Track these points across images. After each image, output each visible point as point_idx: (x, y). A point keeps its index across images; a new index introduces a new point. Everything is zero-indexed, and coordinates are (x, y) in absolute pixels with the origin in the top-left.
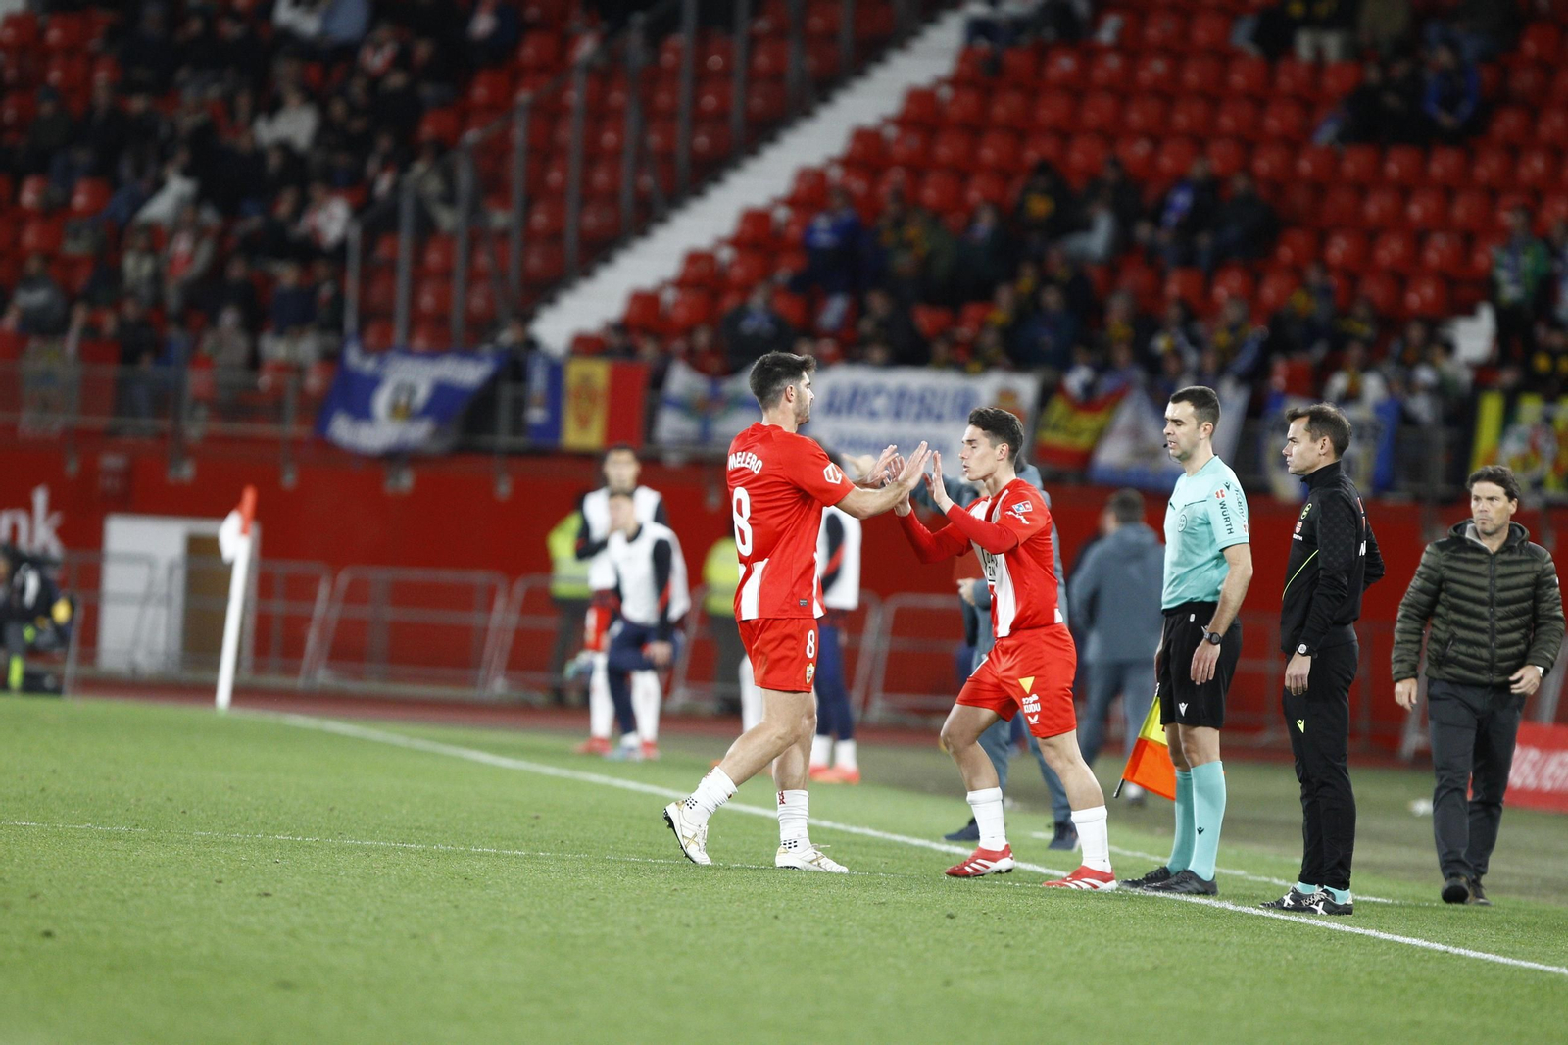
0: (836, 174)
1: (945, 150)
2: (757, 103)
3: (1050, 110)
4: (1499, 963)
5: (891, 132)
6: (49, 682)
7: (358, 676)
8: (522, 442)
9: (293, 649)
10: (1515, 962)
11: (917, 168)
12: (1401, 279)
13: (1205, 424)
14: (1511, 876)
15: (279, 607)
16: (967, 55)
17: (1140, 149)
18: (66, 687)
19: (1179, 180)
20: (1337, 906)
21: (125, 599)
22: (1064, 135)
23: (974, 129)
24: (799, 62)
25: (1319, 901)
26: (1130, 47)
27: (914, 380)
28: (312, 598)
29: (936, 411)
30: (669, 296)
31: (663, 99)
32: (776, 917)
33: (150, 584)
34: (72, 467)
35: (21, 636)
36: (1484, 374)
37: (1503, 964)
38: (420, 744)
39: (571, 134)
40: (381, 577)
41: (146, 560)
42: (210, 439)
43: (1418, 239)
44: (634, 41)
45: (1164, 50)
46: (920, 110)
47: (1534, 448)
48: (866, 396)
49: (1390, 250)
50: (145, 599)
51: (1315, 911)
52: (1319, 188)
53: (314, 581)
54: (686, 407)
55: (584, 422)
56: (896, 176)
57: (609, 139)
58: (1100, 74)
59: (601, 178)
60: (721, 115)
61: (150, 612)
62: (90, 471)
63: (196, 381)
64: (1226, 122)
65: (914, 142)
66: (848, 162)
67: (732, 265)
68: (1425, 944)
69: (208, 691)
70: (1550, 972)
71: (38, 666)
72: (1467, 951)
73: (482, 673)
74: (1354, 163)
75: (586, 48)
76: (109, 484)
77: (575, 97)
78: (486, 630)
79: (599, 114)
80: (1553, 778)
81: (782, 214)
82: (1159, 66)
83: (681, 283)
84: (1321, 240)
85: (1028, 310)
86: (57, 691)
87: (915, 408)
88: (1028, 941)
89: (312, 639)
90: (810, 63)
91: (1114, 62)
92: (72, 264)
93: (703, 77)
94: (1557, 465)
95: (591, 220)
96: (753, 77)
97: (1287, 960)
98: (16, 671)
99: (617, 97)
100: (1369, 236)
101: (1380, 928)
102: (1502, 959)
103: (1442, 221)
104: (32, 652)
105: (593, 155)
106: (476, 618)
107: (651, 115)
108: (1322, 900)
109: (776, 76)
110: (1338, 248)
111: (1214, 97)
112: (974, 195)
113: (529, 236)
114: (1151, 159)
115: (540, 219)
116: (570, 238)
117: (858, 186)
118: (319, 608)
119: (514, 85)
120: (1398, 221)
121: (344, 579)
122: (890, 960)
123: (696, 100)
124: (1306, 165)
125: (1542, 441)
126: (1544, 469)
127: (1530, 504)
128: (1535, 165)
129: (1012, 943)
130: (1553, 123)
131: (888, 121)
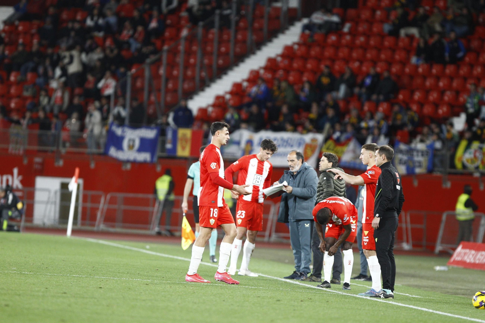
0: (262, 72)
1: (296, 65)
2: (238, 50)
3: (328, 53)
5: (279, 59)
6: (16, 228)
7: (113, 227)
8: (164, 154)
9: (93, 218)
11: (287, 71)
12: (436, 105)
14: (461, 289)
15: (89, 205)
17: (357, 64)
18: (21, 229)
19: (368, 75)
21: (41, 202)
22: (333, 60)
23: (305, 58)
24: (251, 37)
25: (382, 294)
26: (353, 33)
28: (99, 202)
29: (292, 144)
30: (210, 109)
31: (209, 48)
33: (49, 198)
34: (25, 162)
35: (8, 214)
36: (461, 134)
38: (127, 247)
39: (180, 59)
40: (120, 196)
41: (48, 191)
42: (68, 153)
43: (442, 93)
44: (200, 31)
45: (364, 34)
46: (288, 53)
47: (475, 156)
49: (433, 96)
50: (47, 203)
51: (380, 297)
52: (412, 77)
53: (100, 197)
55: (183, 148)
56: (281, 73)
57: (192, 61)
58: (344, 41)
59: (189, 73)
60: (227, 53)
61: (49, 206)
62: (31, 162)
63: (64, 135)
64: (383, 56)
65: (286, 62)
66: (266, 68)
67: (229, 100)
69: (65, 231)
71: (13, 223)
73: (152, 226)
74: (421, 69)
75: (185, 33)
76: (37, 167)
77: (181, 48)
78: (153, 212)
79: (189, 53)
80: (479, 259)
81: (245, 84)
82: (362, 39)
83: (214, 105)
84: (412, 93)
86: (18, 231)
88: (302, 308)
89: (99, 215)
90: (254, 37)
91: (348, 38)
92: (26, 99)
93: (221, 42)
94: (482, 162)
95: (186, 86)
96: (236, 42)
98: (5, 225)
99: (194, 48)
100: (427, 92)
103: (449, 87)
104: (11, 219)
105: (187, 65)
106: (150, 209)
107: (205, 53)
108: (383, 293)
109: (244, 41)
110: (417, 96)
111: (379, 48)
112: (305, 78)
113: (167, 91)
114: (360, 67)
115: (170, 85)
116: (180, 91)
117: (269, 76)
118: (101, 206)
119: (163, 44)
120: (435, 87)
121: (109, 196)
122: (256, 314)
123: (219, 49)
124: (407, 70)
125: (478, 154)
126: (479, 163)
127: (476, 175)
128: (478, 70)
129: (296, 309)
130: (484, 57)
131: (278, 56)
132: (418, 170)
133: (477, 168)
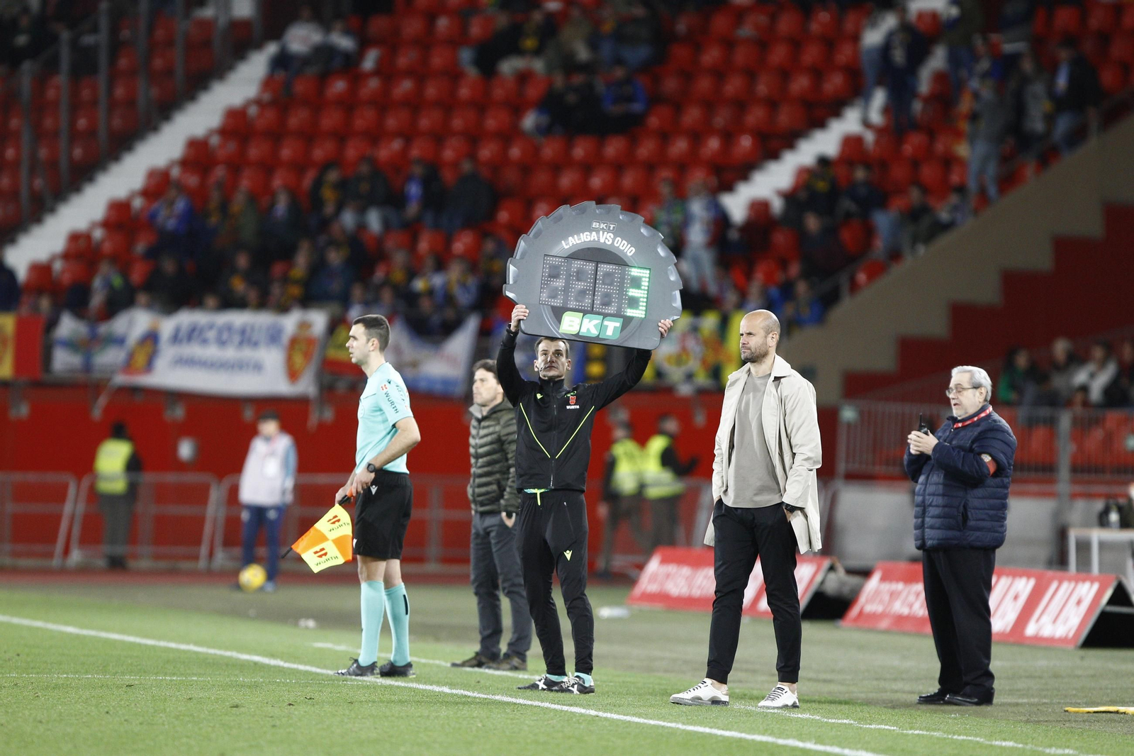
0: (176, 172)
1: (255, 151)
2: (117, 122)
3: (330, 120)
4: (633, 722)
5: (215, 141)
10: (646, 721)
11: (235, 166)
13: (373, 339)
16: (268, 83)
17: (397, 145)
20: (586, 688)
22: (341, 137)
23: (276, 135)
24: (146, 93)
26: (386, 72)
27: (238, 318)
29: (254, 339)
30: (58, 266)
31: (48, 123)
32: (107, 713)
37: (637, 723)
44: (26, 80)
45: (410, 73)
46: (236, 125)
47: (684, 349)
48: (202, 331)
51: (573, 692)
52: (526, 168)
54: (72, 345)
56: (220, 172)
57: (10, 153)
58: (365, 93)
59: (5, 182)
60: (92, 132)
64: (457, 123)
65: (232, 147)
66: (185, 163)
67: (103, 241)
70: (670, 727)
72: (613, 715)
74: (549, 150)
80: (699, 587)
81: (138, 203)
82: (406, 85)
83: (66, 256)
84: (529, 205)
85: (318, 267)
87: (237, 338)
88: (290, 721)
90: (154, 92)
91: (374, 83)
93: (76, 106)
96: (113, 105)
97: (478, 727)
99: (14, 123)
100: (563, 201)
102: (636, 719)
103: (615, 189)
107: (40, 134)
109: (131, 102)
110: (542, 211)
111: (448, 105)
112: (277, 182)
114: (405, 151)
117: (193, 180)
120: (583, 190)
122: (184, 740)
123: (72, 123)
124: (515, 152)
125: (691, 344)
126: (694, 364)
127: (685, 390)
128: (680, 146)
129: (278, 723)
130: (692, 115)
131: (212, 132)
133: (690, 377)
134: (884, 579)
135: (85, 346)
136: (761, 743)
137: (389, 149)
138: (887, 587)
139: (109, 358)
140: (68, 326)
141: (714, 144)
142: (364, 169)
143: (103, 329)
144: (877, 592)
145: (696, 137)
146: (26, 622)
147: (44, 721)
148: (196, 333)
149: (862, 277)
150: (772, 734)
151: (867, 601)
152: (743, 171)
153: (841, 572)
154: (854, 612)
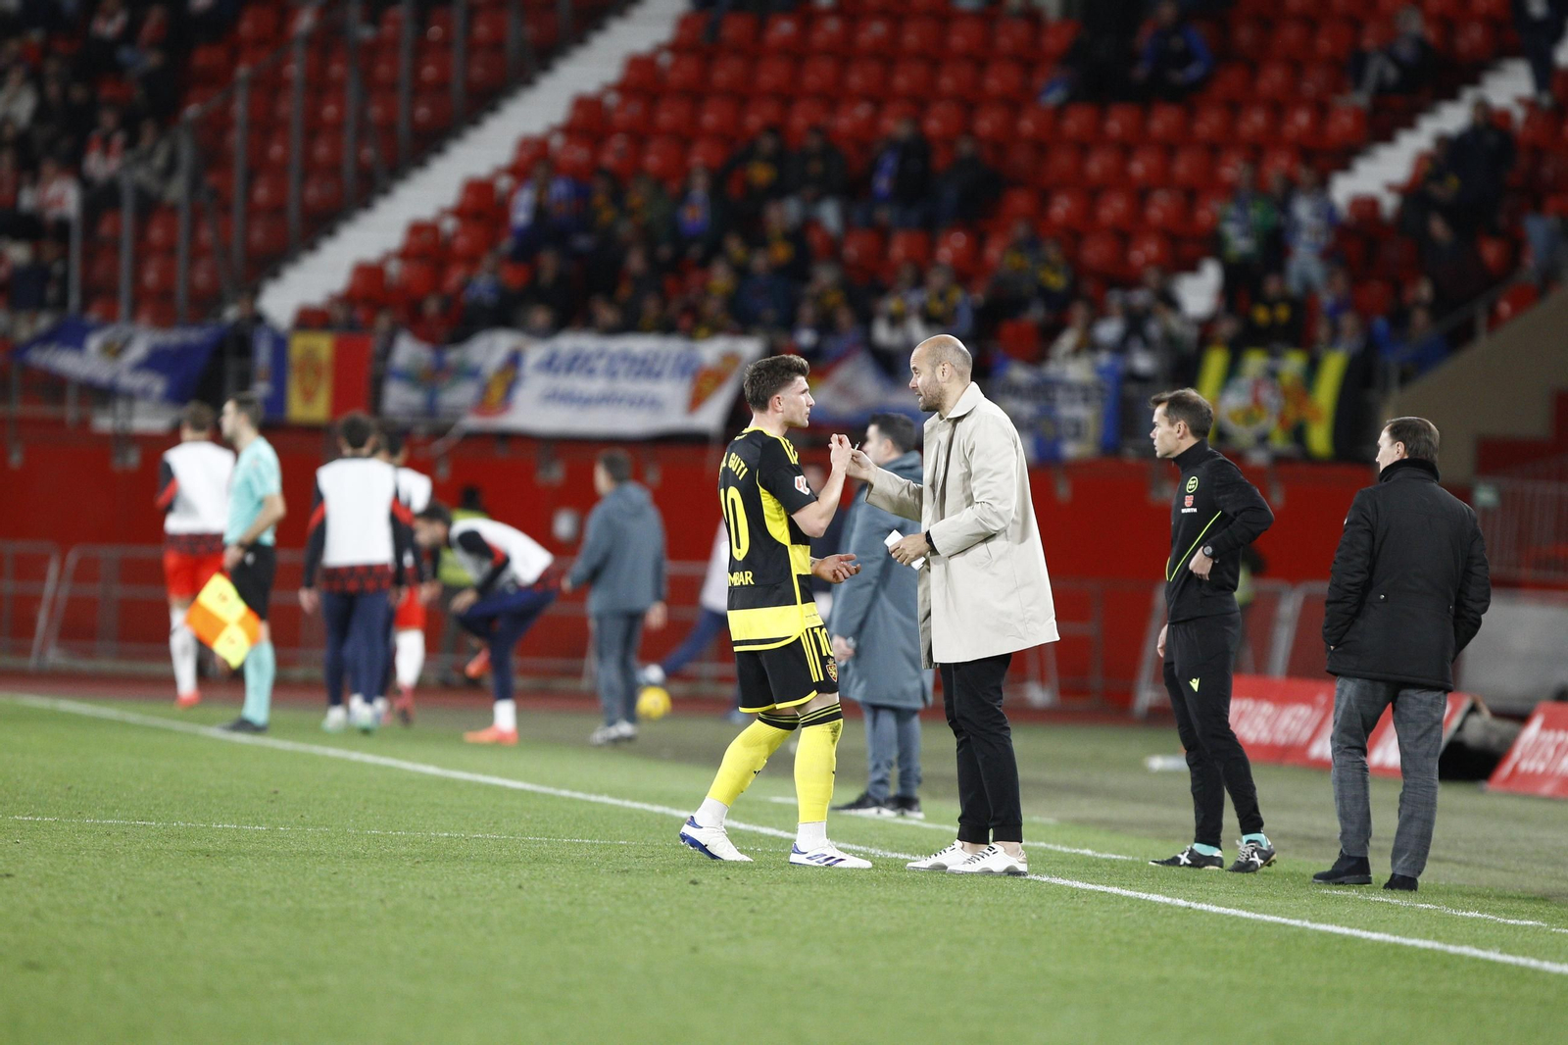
0: (557, 142)
1: (667, 116)
2: (478, 72)
3: (771, 74)
4: (1242, 918)
5: (612, 99)
7: (89, 654)
9: (24, 628)
11: (639, 136)
12: (1123, 237)
15: (8, 587)
16: (686, 22)
17: (863, 111)
22: (786, 98)
23: (696, 94)
24: (518, 31)
26: (849, 9)
27: (640, 345)
28: (42, 577)
29: (657, 368)
30: (394, 269)
31: (383, 71)
36: (1206, 328)
38: (159, 722)
39: (291, 107)
40: (110, 554)
43: (1140, 196)
45: (882, 12)
46: (641, 77)
47: (1256, 401)
48: (587, 359)
49: (1113, 208)
52: (1041, 147)
53: (44, 559)
54: (411, 378)
55: (308, 396)
56: (619, 144)
57: (330, 111)
58: (819, 38)
59: (322, 151)
60: (442, 85)
64: (947, 83)
65: (635, 109)
66: (570, 130)
67: (455, 235)
68: (1168, 900)
74: (1075, 123)
75: (305, 21)
77: (294, 70)
79: (319, 87)
80: (1286, 731)
81: (503, 183)
82: (877, 29)
83: (405, 254)
84: (1044, 200)
87: (633, 369)
88: (773, 905)
89: (43, 619)
90: (530, 31)
91: (833, 25)
93: (423, 48)
94: (1283, 417)
95: (313, 193)
96: (472, 46)
97: (1031, 919)
99: (336, 70)
100: (1092, 194)
101: (1122, 885)
102: (1244, 914)
103: (1164, 178)
105: (314, 128)
107: (371, 87)
109: (497, 45)
110: (1061, 207)
111: (934, 58)
113: (252, 211)
114: (873, 122)
115: (262, 193)
116: (293, 212)
117: (580, 154)
118: (49, 588)
119: (233, 60)
120: (1120, 179)
121: (73, 558)
122: (636, 927)
123: (416, 71)
124: (1027, 125)
125: (1266, 394)
126: (1269, 423)
127: (1258, 458)
128: (1255, 120)
129: (757, 908)
130: (1273, 78)
131: (609, 88)
132: (1071, 450)
133: (1263, 440)
134: (1546, 726)
135: (429, 379)
136: (1426, 950)
137: (852, 117)
138: (1550, 737)
139: (459, 396)
140: (408, 351)
141: (1302, 119)
142: (813, 142)
143: (453, 355)
144: (1537, 744)
145: (1278, 110)
146: (369, 758)
147: (436, 896)
148: (580, 361)
149: (1505, 308)
150: (1437, 938)
151: (1522, 757)
152: (1344, 158)
153: (1486, 714)
154: (1505, 770)
